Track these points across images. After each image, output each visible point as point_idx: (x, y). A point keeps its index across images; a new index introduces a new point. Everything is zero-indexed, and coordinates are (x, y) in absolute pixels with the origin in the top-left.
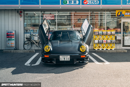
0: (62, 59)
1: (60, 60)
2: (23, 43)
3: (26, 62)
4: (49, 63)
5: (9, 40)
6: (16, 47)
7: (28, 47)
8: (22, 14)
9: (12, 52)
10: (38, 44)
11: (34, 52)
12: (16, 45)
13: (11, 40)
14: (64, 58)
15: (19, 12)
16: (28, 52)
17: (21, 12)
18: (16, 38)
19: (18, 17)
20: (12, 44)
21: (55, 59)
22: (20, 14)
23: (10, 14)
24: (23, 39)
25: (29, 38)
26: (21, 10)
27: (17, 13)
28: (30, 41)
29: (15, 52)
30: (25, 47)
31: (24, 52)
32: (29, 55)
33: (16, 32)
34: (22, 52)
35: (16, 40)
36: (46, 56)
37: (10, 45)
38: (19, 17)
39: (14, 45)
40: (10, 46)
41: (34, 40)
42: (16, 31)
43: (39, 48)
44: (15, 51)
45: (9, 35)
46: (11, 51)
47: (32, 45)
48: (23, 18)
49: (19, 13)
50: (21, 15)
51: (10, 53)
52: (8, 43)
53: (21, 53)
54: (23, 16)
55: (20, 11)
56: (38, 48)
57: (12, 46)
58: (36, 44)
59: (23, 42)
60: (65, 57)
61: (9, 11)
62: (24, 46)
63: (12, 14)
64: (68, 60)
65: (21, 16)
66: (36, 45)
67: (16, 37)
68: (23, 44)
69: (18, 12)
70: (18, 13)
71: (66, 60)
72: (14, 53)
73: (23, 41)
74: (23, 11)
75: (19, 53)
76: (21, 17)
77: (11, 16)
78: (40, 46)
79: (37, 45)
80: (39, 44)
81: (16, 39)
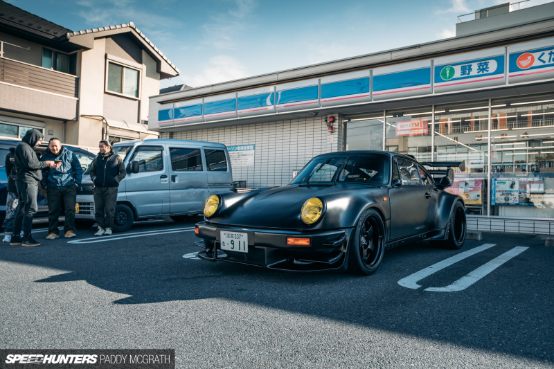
0: (226, 244)
1: (222, 247)
8: (336, 125)
15: (329, 118)
17: (333, 120)
22: (331, 124)
27: (324, 123)
38: (328, 134)
48: (337, 136)
50: (331, 128)
54: (337, 130)
60: (234, 236)
61: (307, 119)
64: (242, 250)
65: (331, 130)
69: (326, 120)
74: (337, 118)
77: (312, 133)
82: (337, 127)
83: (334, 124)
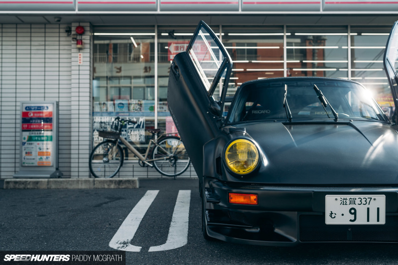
0: (339, 216)
1: (329, 221)
2: (88, 152)
3: (115, 230)
4: (252, 236)
5: (30, 139)
6: (60, 169)
7: (107, 169)
8: (86, 39)
9: (44, 186)
10: (146, 154)
11: (138, 187)
12: (58, 162)
13: (40, 139)
14: (353, 212)
15: (73, 29)
16: (112, 186)
17: (81, 31)
18: (58, 132)
19: (69, 52)
20: (41, 154)
21: (294, 215)
22: (79, 38)
23: (38, 40)
24: (88, 138)
25: (111, 133)
26: (82, 24)
27: (65, 34)
28: (114, 143)
29: (53, 186)
30: (94, 169)
31: (92, 186)
32: (119, 199)
33: (60, 108)
34: (83, 186)
35: (58, 141)
36: (237, 199)
37: (34, 158)
38: (73, 50)
39: (50, 160)
40: (36, 164)
41: (132, 143)
42: (60, 104)
43: (150, 174)
44: (55, 184)
45: (31, 119)
46: (37, 183)
47: (125, 161)
48: (88, 55)
49: (73, 33)
50: (79, 42)
51: (32, 189)
52: (28, 153)
53: (81, 191)
54: (88, 46)
55: (77, 25)
56: (145, 174)
57: (45, 164)
58: (141, 155)
59: (88, 147)
60: (358, 201)
61: (33, 26)
62: (90, 163)
63: (47, 39)
64: (373, 221)
65: (79, 46)
66: (140, 160)
67: (58, 127)
68: (88, 156)
69: (68, 31)
70: (68, 36)
71: (361, 220)
72: (49, 192)
73: (88, 143)
74: (88, 29)
75: (74, 190)
76: (80, 49)
77: (43, 47)
78: (154, 166)
79: (144, 158)
80: (150, 156)
81: (58, 136)
82: (88, 42)
83: (84, 37)
